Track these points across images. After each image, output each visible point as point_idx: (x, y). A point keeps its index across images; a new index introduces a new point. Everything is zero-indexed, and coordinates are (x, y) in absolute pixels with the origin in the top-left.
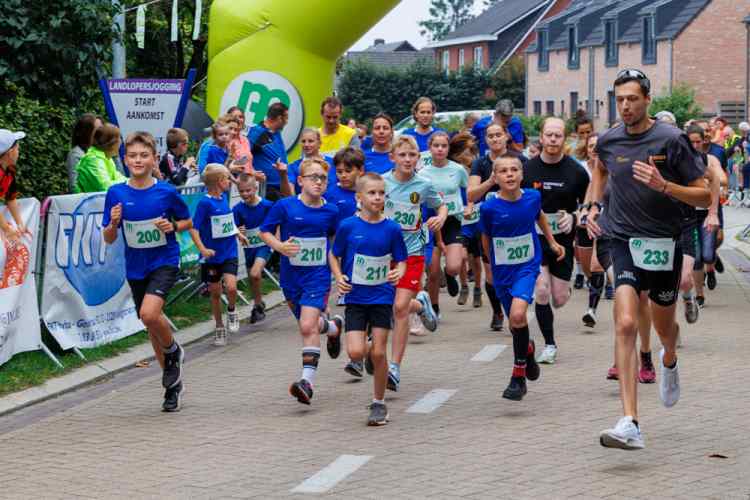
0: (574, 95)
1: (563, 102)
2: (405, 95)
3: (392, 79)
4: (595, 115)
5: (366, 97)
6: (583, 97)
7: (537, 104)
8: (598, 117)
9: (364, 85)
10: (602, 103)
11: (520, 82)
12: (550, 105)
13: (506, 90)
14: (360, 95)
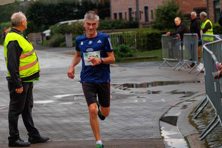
0: (130, 9)
1: (126, 13)
2: (57, 14)
3: (51, 6)
4: (140, 18)
5: (39, 15)
6: (134, 10)
7: (115, 14)
8: (141, 19)
9: (38, 10)
10: (142, 12)
11: (108, 5)
12: (121, 14)
13: (103, 9)
14: (37, 15)
